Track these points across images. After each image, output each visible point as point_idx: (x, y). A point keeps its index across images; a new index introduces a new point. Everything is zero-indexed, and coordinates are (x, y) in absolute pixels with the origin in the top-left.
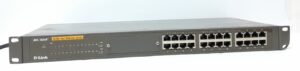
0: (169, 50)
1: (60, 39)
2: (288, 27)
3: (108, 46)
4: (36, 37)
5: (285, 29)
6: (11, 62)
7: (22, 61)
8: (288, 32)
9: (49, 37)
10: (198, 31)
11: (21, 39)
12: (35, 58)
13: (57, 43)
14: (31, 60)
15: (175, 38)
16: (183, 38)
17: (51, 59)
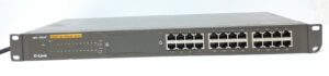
0: (174, 50)
1: (59, 36)
2: (320, 26)
3: (107, 45)
4: (35, 35)
5: (316, 28)
6: (13, 59)
7: (22, 59)
8: (320, 31)
9: (48, 35)
10: (206, 30)
11: (21, 36)
12: (35, 56)
13: (56, 41)
14: (31, 58)
15: (180, 37)
16: (190, 37)
17: (49, 58)
